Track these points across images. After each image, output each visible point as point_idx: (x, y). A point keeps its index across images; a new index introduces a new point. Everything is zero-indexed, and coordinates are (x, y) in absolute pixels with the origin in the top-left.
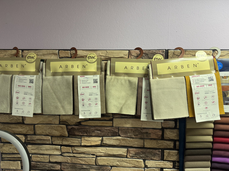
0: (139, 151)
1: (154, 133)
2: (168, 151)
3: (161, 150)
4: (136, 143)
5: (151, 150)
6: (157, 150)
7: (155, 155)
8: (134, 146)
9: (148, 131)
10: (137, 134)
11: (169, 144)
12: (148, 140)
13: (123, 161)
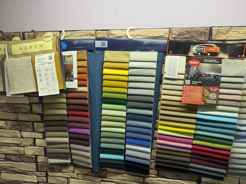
0: (15, 124)
1: (24, 108)
2: (37, 123)
3: (31, 123)
4: (11, 116)
5: (24, 123)
6: (28, 123)
7: (27, 127)
8: (10, 119)
9: (19, 106)
10: (11, 108)
11: (37, 117)
12: (20, 114)
13: (3, 132)
